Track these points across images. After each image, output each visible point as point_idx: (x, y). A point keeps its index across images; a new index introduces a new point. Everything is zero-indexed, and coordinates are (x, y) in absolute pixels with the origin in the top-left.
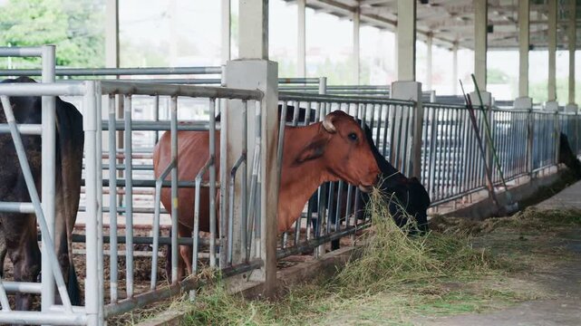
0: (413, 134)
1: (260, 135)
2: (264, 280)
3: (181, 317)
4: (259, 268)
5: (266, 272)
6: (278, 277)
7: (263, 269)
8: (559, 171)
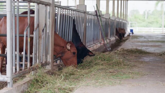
0: (84, 23)
1: (50, 18)
2: (50, 69)
3: (31, 80)
4: (49, 65)
5: (51, 66)
6: (54, 68)
7: (50, 65)
8: (115, 39)
